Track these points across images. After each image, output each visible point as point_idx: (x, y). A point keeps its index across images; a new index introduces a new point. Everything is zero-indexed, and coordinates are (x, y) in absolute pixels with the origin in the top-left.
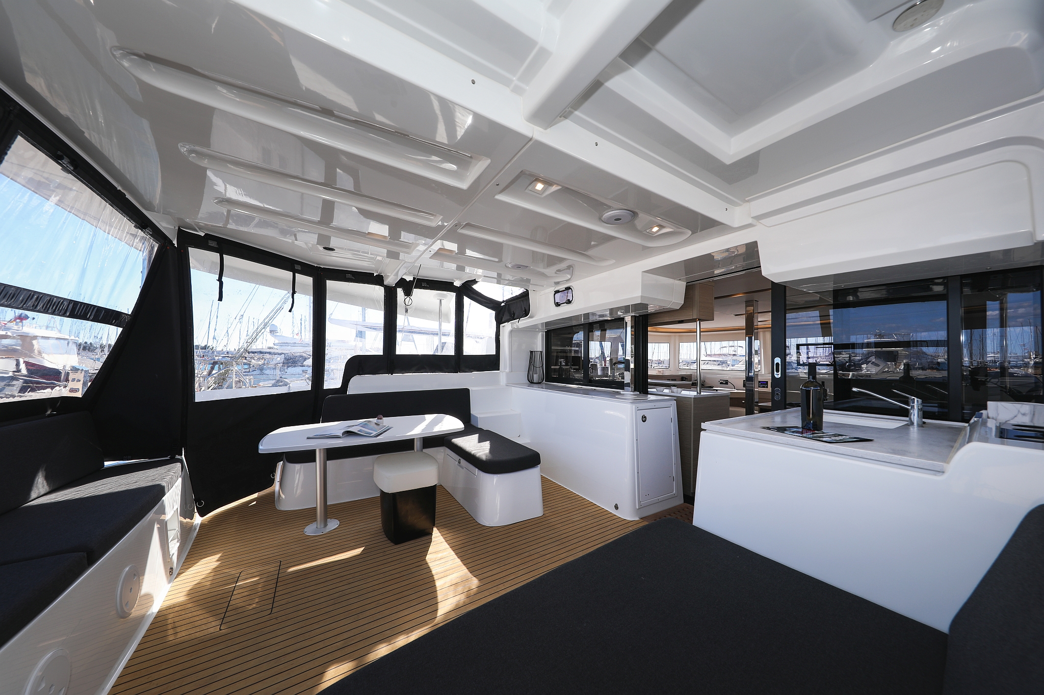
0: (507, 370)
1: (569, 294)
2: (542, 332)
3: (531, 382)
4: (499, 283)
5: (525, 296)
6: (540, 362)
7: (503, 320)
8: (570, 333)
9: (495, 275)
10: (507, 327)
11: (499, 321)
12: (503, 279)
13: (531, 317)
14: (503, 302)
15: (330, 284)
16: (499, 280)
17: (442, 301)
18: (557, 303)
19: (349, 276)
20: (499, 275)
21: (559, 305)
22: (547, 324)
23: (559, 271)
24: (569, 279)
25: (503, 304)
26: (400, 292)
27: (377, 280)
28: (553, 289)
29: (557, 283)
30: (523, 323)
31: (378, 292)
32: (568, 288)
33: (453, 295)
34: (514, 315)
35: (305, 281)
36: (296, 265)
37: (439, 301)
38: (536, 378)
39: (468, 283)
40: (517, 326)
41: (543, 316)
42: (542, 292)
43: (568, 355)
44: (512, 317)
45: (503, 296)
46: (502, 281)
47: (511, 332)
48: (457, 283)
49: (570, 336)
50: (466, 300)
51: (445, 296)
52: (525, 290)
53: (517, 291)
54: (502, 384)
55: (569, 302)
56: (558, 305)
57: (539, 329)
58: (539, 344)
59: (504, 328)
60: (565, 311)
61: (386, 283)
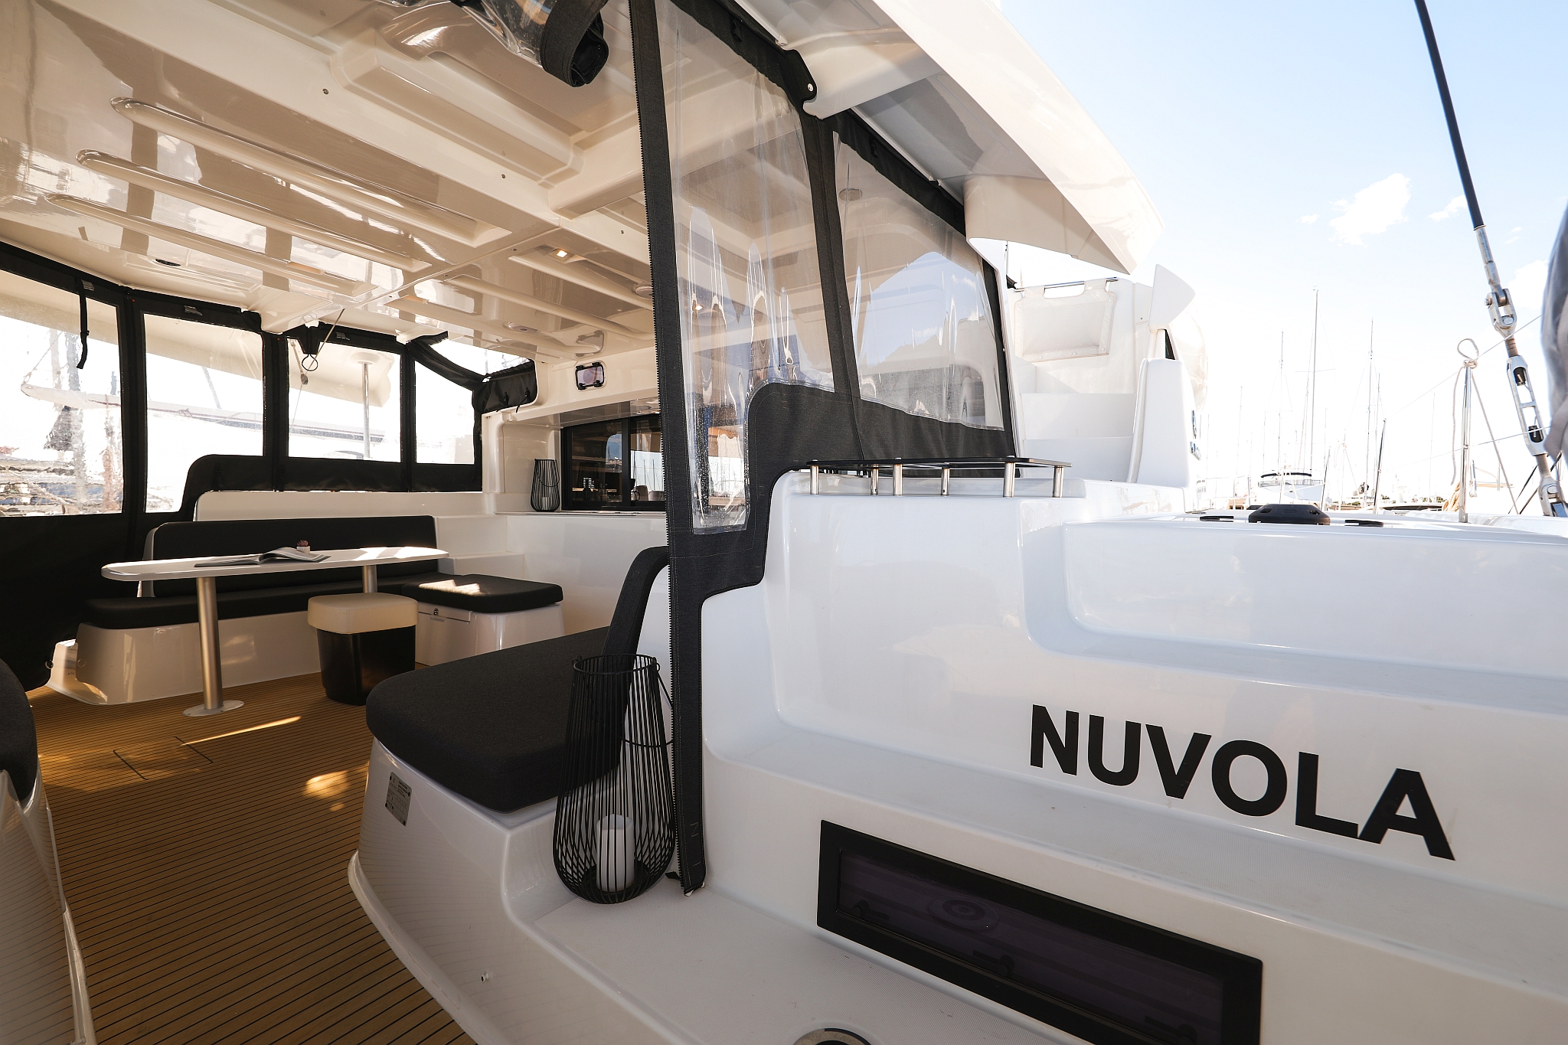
0: (497, 490)
1: (598, 372)
2: (555, 429)
3: (537, 508)
4: (477, 344)
5: (528, 369)
6: (554, 478)
7: (487, 407)
8: (601, 435)
9: (471, 332)
10: (494, 420)
11: (481, 407)
12: (484, 340)
13: (539, 404)
14: (487, 375)
15: (153, 323)
16: (478, 340)
17: (369, 367)
18: (581, 384)
19: (189, 309)
20: (478, 334)
21: (584, 388)
22: (564, 416)
23: (582, 338)
24: (598, 352)
25: (485, 380)
26: (294, 348)
27: (250, 321)
28: (573, 364)
29: (580, 355)
30: (524, 413)
31: (250, 344)
32: (597, 365)
33: (397, 358)
34: (507, 400)
35: (103, 313)
36: (84, 283)
37: (361, 367)
38: (545, 502)
39: (424, 340)
40: (513, 417)
41: (556, 404)
42: (557, 367)
43: (600, 470)
44: (504, 403)
45: (487, 367)
46: (482, 342)
47: (503, 428)
48: (403, 339)
49: (601, 439)
50: (420, 369)
51: (374, 358)
52: (528, 361)
53: (514, 361)
54: (487, 512)
55: (599, 384)
56: (581, 387)
57: (550, 424)
58: (550, 449)
59: (489, 419)
60: (593, 398)
61: (265, 327)
